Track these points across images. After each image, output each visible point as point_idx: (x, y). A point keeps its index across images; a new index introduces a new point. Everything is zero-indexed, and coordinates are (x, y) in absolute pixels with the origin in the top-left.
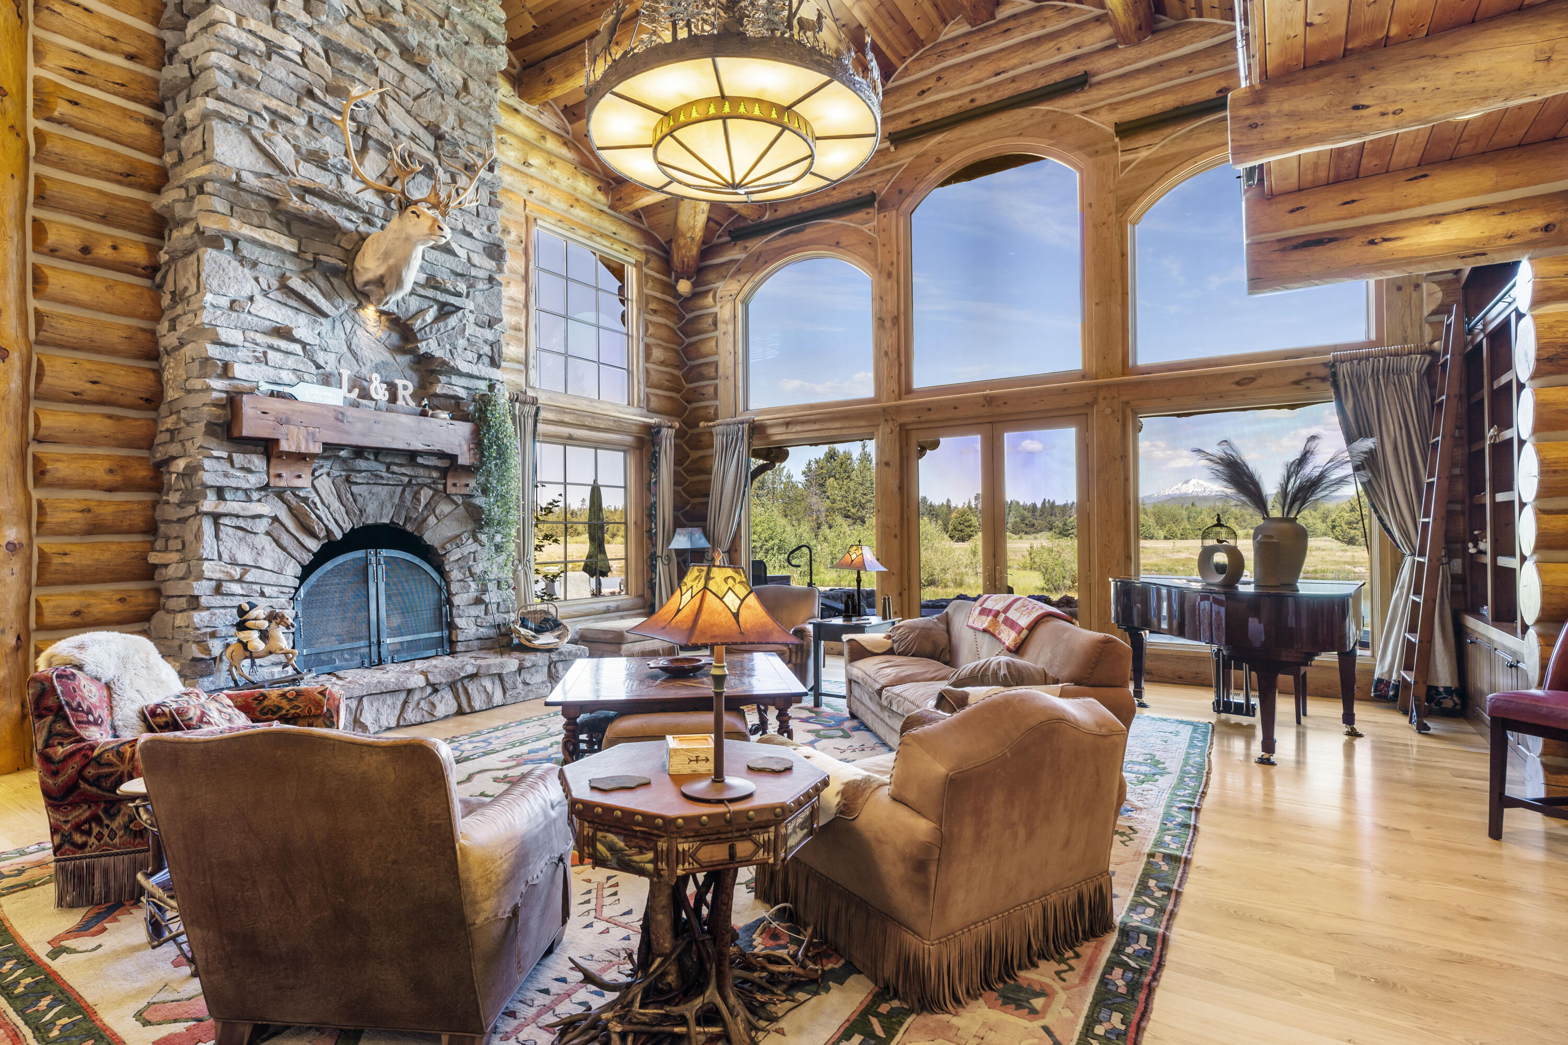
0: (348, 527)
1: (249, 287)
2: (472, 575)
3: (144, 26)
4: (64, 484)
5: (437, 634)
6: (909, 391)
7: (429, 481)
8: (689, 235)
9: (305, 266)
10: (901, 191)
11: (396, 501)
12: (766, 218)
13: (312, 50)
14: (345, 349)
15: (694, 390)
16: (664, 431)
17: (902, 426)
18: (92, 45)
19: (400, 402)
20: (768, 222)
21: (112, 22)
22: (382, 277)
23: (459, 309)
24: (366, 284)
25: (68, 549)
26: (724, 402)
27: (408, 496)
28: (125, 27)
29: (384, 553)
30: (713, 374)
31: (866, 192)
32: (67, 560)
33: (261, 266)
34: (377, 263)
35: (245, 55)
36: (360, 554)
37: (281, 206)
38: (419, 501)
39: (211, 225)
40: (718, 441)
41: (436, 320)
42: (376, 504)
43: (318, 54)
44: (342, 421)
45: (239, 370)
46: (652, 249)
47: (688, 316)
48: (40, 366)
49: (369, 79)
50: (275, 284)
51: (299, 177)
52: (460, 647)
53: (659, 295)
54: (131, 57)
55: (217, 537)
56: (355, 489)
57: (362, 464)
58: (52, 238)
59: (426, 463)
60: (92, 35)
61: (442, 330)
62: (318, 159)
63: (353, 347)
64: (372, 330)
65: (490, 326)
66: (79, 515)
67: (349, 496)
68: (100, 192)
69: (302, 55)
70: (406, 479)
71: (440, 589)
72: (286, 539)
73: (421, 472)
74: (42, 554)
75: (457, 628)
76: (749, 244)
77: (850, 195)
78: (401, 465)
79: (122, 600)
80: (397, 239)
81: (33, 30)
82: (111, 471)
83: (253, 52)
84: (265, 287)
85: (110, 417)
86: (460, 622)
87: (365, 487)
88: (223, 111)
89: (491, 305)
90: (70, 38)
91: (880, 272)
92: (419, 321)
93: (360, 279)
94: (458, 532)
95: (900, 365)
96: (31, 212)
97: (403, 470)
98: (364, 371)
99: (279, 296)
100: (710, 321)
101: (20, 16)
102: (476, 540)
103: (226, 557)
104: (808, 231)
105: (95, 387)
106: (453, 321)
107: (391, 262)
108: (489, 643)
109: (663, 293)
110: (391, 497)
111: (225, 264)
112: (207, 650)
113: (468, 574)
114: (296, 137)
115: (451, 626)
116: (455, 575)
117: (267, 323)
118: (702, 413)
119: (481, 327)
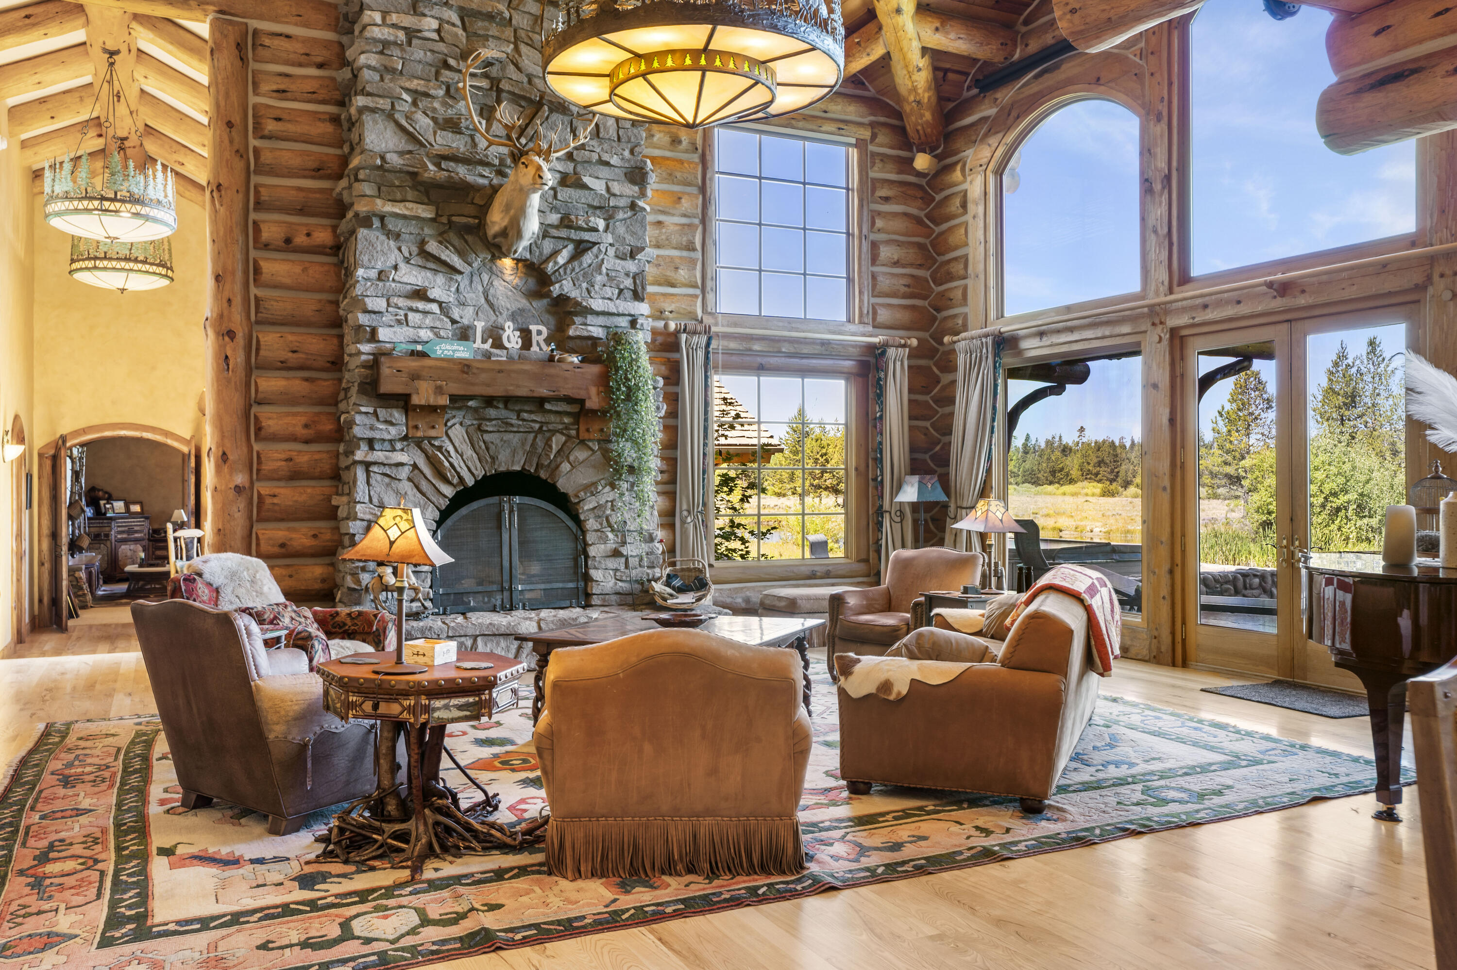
0: (480, 474)
1: (394, 257)
2: (610, 526)
3: (330, 36)
4: (275, 438)
5: (571, 585)
6: (1185, 279)
7: (561, 427)
9: (442, 229)
11: (528, 448)
12: (1017, 56)
13: (448, 22)
14: (483, 300)
15: (942, 295)
16: (891, 352)
17: (1174, 332)
18: (293, 64)
19: (535, 348)
20: (1020, 61)
21: (305, 40)
23: (595, 244)
25: (277, 491)
26: (973, 310)
27: (540, 442)
28: (315, 40)
29: (517, 499)
30: (962, 272)
32: (276, 501)
33: (403, 236)
35: (389, 48)
36: (494, 500)
37: (419, 178)
38: (551, 447)
39: (361, 207)
40: (961, 360)
41: (573, 258)
42: (508, 451)
43: (454, 25)
44: (467, 373)
45: (383, 334)
47: (938, 198)
48: (258, 341)
49: (503, 32)
50: (415, 250)
51: (436, 147)
52: (595, 600)
53: (893, 177)
54: (320, 66)
55: (368, 483)
56: (487, 437)
57: (492, 412)
58: (265, 235)
59: (554, 408)
60: (292, 56)
61: (577, 270)
62: (452, 125)
63: (490, 298)
64: (509, 278)
65: (632, 256)
66: (283, 463)
67: (482, 444)
68: (299, 189)
69: (438, 31)
70: (537, 426)
71: (576, 538)
72: (424, 486)
73: (552, 418)
74: (260, 495)
75: (592, 580)
76: (999, 95)
78: (530, 412)
79: (315, 536)
80: (514, 190)
81: (253, 65)
82: (306, 426)
83: (395, 43)
84: (407, 255)
85: (306, 380)
86: (595, 574)
87: (496, 435)
88: (371, 105)
89: (633, 234)
90: (277, 63)
91: (1148, 114)
92: (551, 264)
94: (594, 479)
95: (1171, 244)
96: (253, 216)
97: (533, 417)
98: (500, 320)
99: (420, 261)
100: (957, 202)
101: (242, 59)
102: (613, 486)
103: (375, 500)
104: (1064, 67)
105: (295, 355)
106: (588, 258)
107: (512, 212)
108: (629, 599)
109: (900, 172)
110: (523, 444)
111: (374, 240)
112: (358, 582)
113: (605, 523)
114: (434, 110)
115: (587, 578)
116: (591, 524)
117: (409, 287)
118: (950, 324)
119: (622, 259)
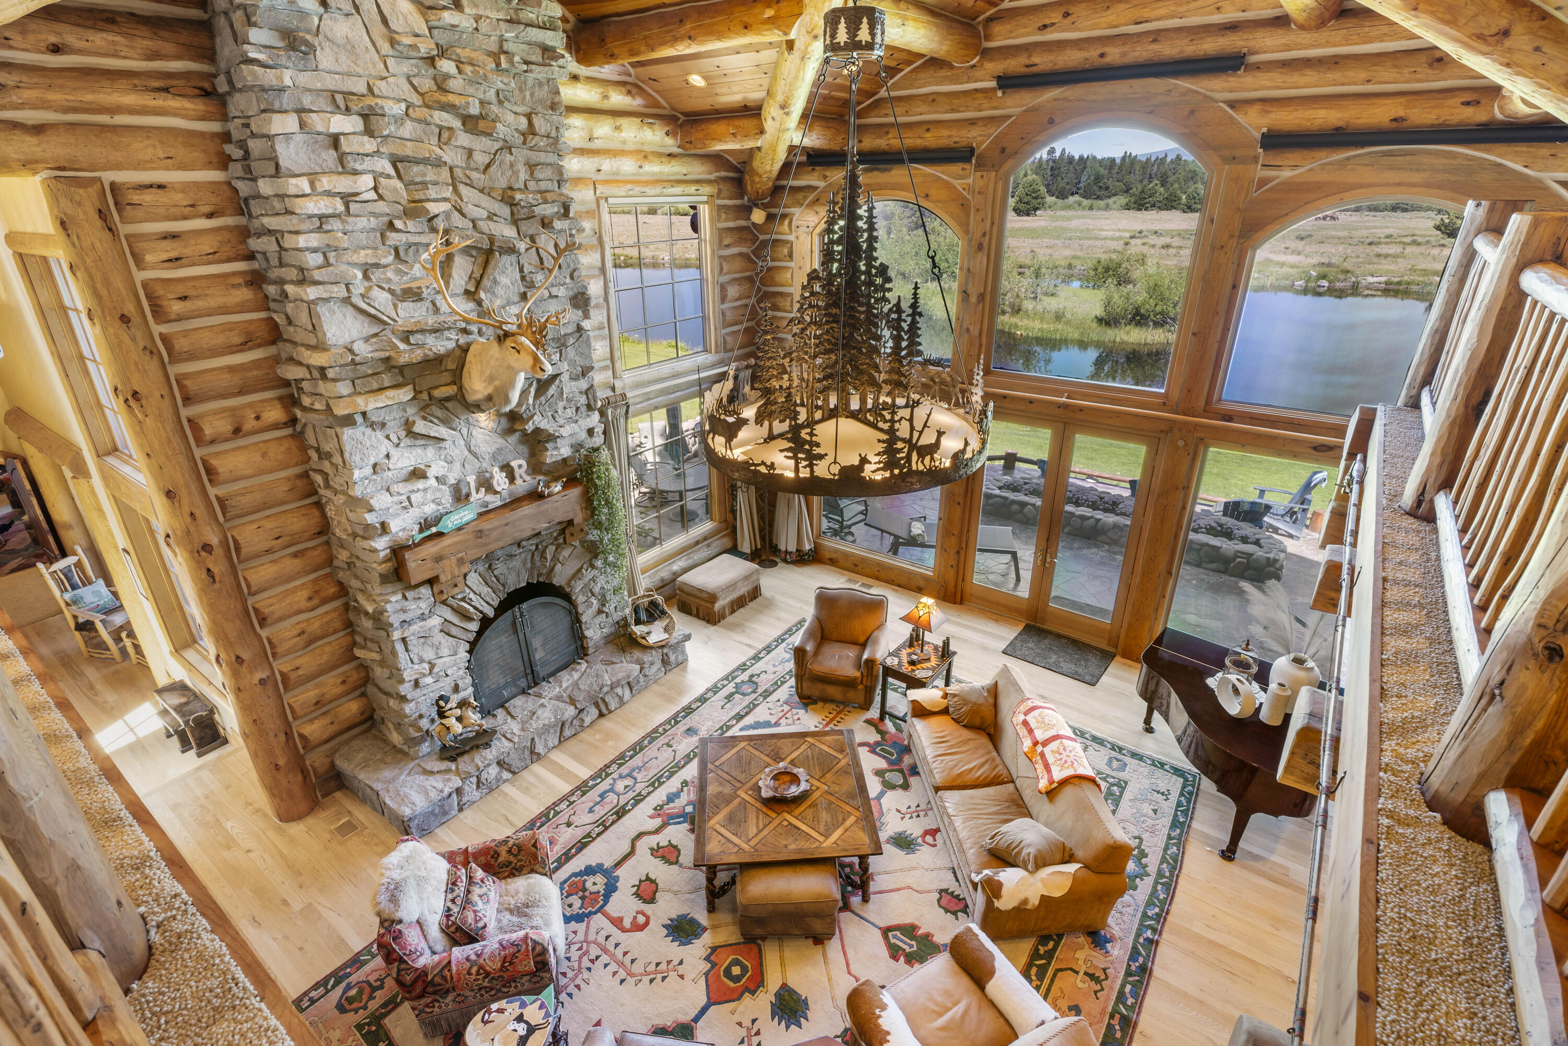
0: (496, 603)
1: (385, 447)
2: (593, 594)
3: (215, 175)
4: (281, 619)
5: (573, 648)
6: (987, 371)
7: (552, 541)
9: (423, 404)
10: (1003, 150)
11: (529, 566)
13: (382, 174)
14: (466, 453)
18: (176, 219)
19: (519, 482)
21: (187, 187)
25: (298, 662)
27: (537, 558)
28: (196, 185)
29: (526, 605)
30: (789, 308)
31: (964, 143)
32: (300, 672)
33: (389, 424)
34: (484, 385)
35: (327, 222)
37: (393, 363)
38: (546, 557)
39: (341, 410)
42: (514, 574)
43: (388, 176)
44: (481, 537)
45: (395, 526)
46: (723, 174)
47: (761, 238)
48: (236, 541)
49: (440, 173)
50: (403, 433)
51: (400, 321)
52: (591, 651)
53: (731, 224)
54: (210, 216)
55: (407, 650)
56: (497, 572)
58: (208, 431)
60: (173, 210)
61: (543, 403)
62: (412, 295)
63: (472, 447)
64: (485, 426)
65: (584, 375)
66: (297, 639)
67: (493, 578)
68: (231, 369)
69: (375, 189)
71: (570, 612)
72: (454, 631)
74: (282, 674)
75: (586, 637)
76: (828, 173)
77: (945, 142)
79: (344, 682)
81: (124, 229)
82: (310, 599)
83: (333, 216)
84: (396, 440)
85: (295, 555)
86: (588, 633)
87: (503, 567)
88: (325, 295)
89: (582, 354)
91: (970, 240)
94: (578, 567)
95: (981, 345)
96: (185, 413)
97: (530, 542)
98: (485, 465)
99: (408, 441)
100: (785, 248)
101: (110, 230)
102: (594, 567)
103: (416, 660)
104: (894, 172)
105: (280, 541)
106: (553, 389)
109: (737, 219)
110: (525, 565)
111: (361, 437)
112: (419, 729)
113: (590, 595)
114: (389, 280)
115: (583, 638)
116: (580, 599)
117: (404, 472)
119: (575, 379)
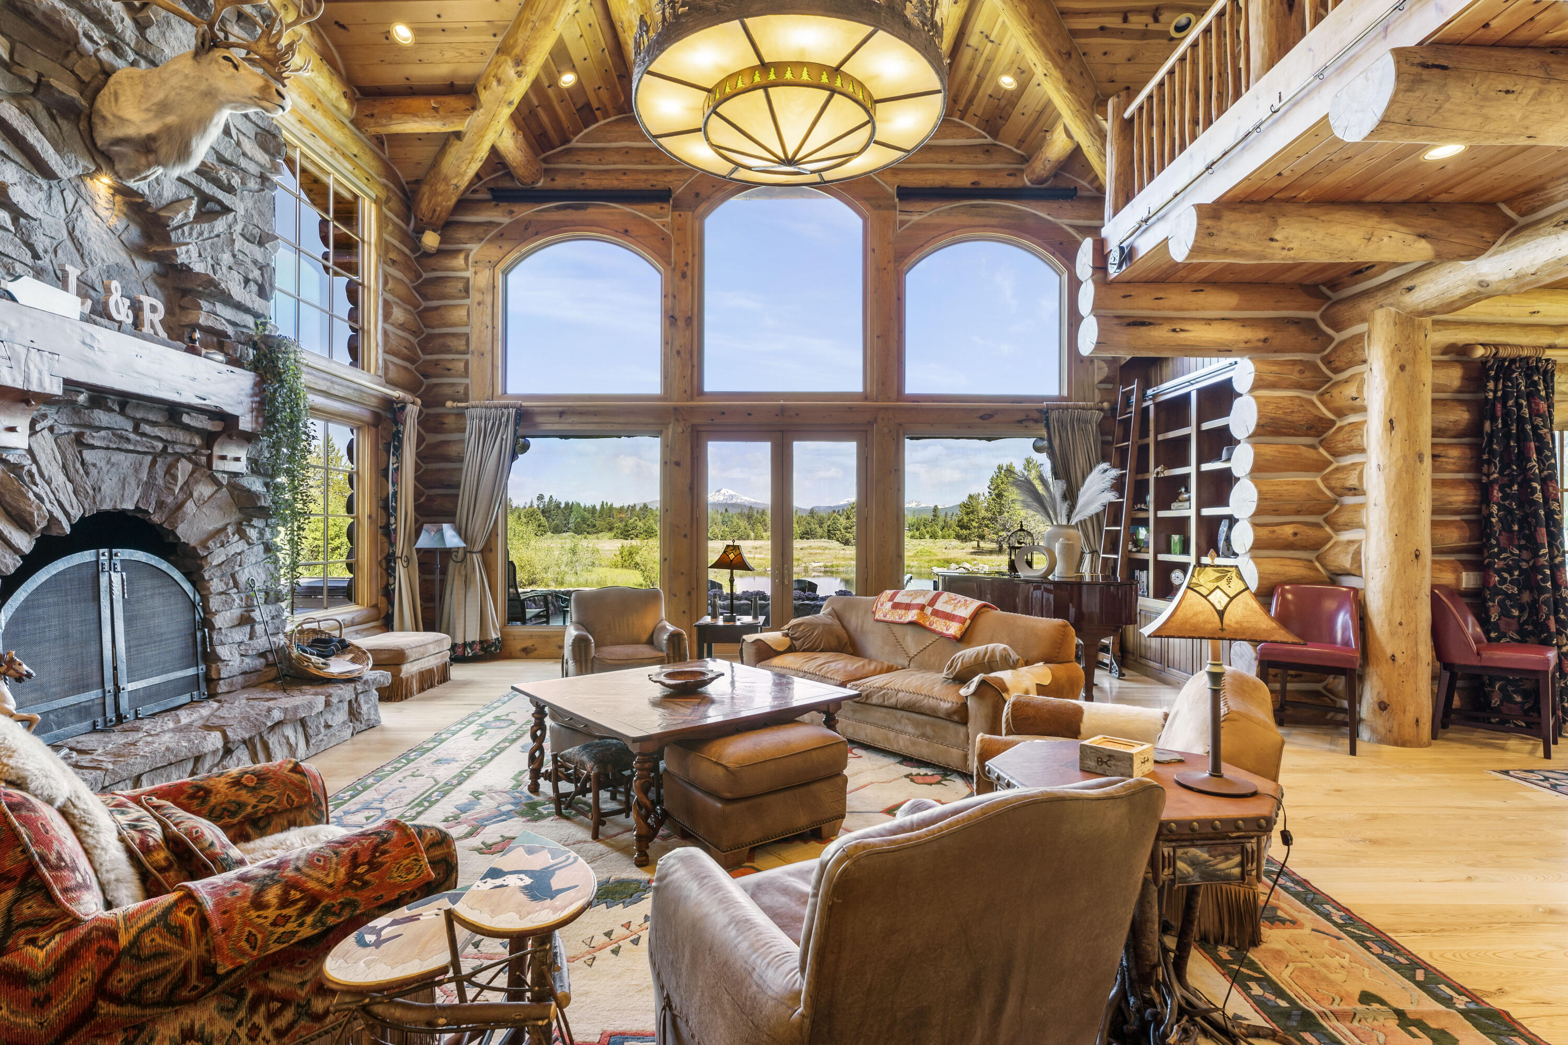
0: (76, 513)
2: (236, 585)
5: (191, 671)
6: (701, 393)
7: (190, 450)
8: (455, 181)
9: (23, 87)
10: (697, 195)
11: (144, 477)
12: (540, 184)
14: (66, 235)
15: (436, 363)
16: (409, 407)
17: (693, 427)
19: (146, 329)
20: (541, 188)
22: (151, 138)
23: (227, 210)
24: (118, 141)
26: (476, 384)
27: (161, 469)
29: (125, 554)
30: (462, 348)
31: (660, 186)
34: (144, 116)
36: (87, 556)
38: (175, 478)
40: (472, 426)
41: (198, 218)
42: (115, 479)
44: (91, 347)
46: (391, 185)
47: (425, 276)
52: (222, 687)
53: (396, 243)
56: (88, 455)
57: (101, 417)
59: (193, 423)
61: (206, 235)
63: (77, 233)
64: (104, 213)
65: (261, 244)
67: (78, 465)
70: (160, 446)
71: (195, 606)
73: (181, 436)
75: (217, 660)
76: (516, 208)
77: (642, 185)
78: (154, 424)
80: (188, 89)
86: (223, 652)
87: (101, 454)
89: (261, 214)
91: (674, 270)
92: (180, 216)
93: (104, 134)
94: (219, 525)
95: (693, 366)
97: (157, 431)
98: (94, 274)
100: (461, 285)
102: (243, 535)
104: (592, 208)
106: (220, 225)
107: (171, 119)
109: (402, 242)
110: (137, 471)
113: (231, 584)
115: (211, 658)
116: (216, 585)
118: (448, 391)
119: (248, 240)
